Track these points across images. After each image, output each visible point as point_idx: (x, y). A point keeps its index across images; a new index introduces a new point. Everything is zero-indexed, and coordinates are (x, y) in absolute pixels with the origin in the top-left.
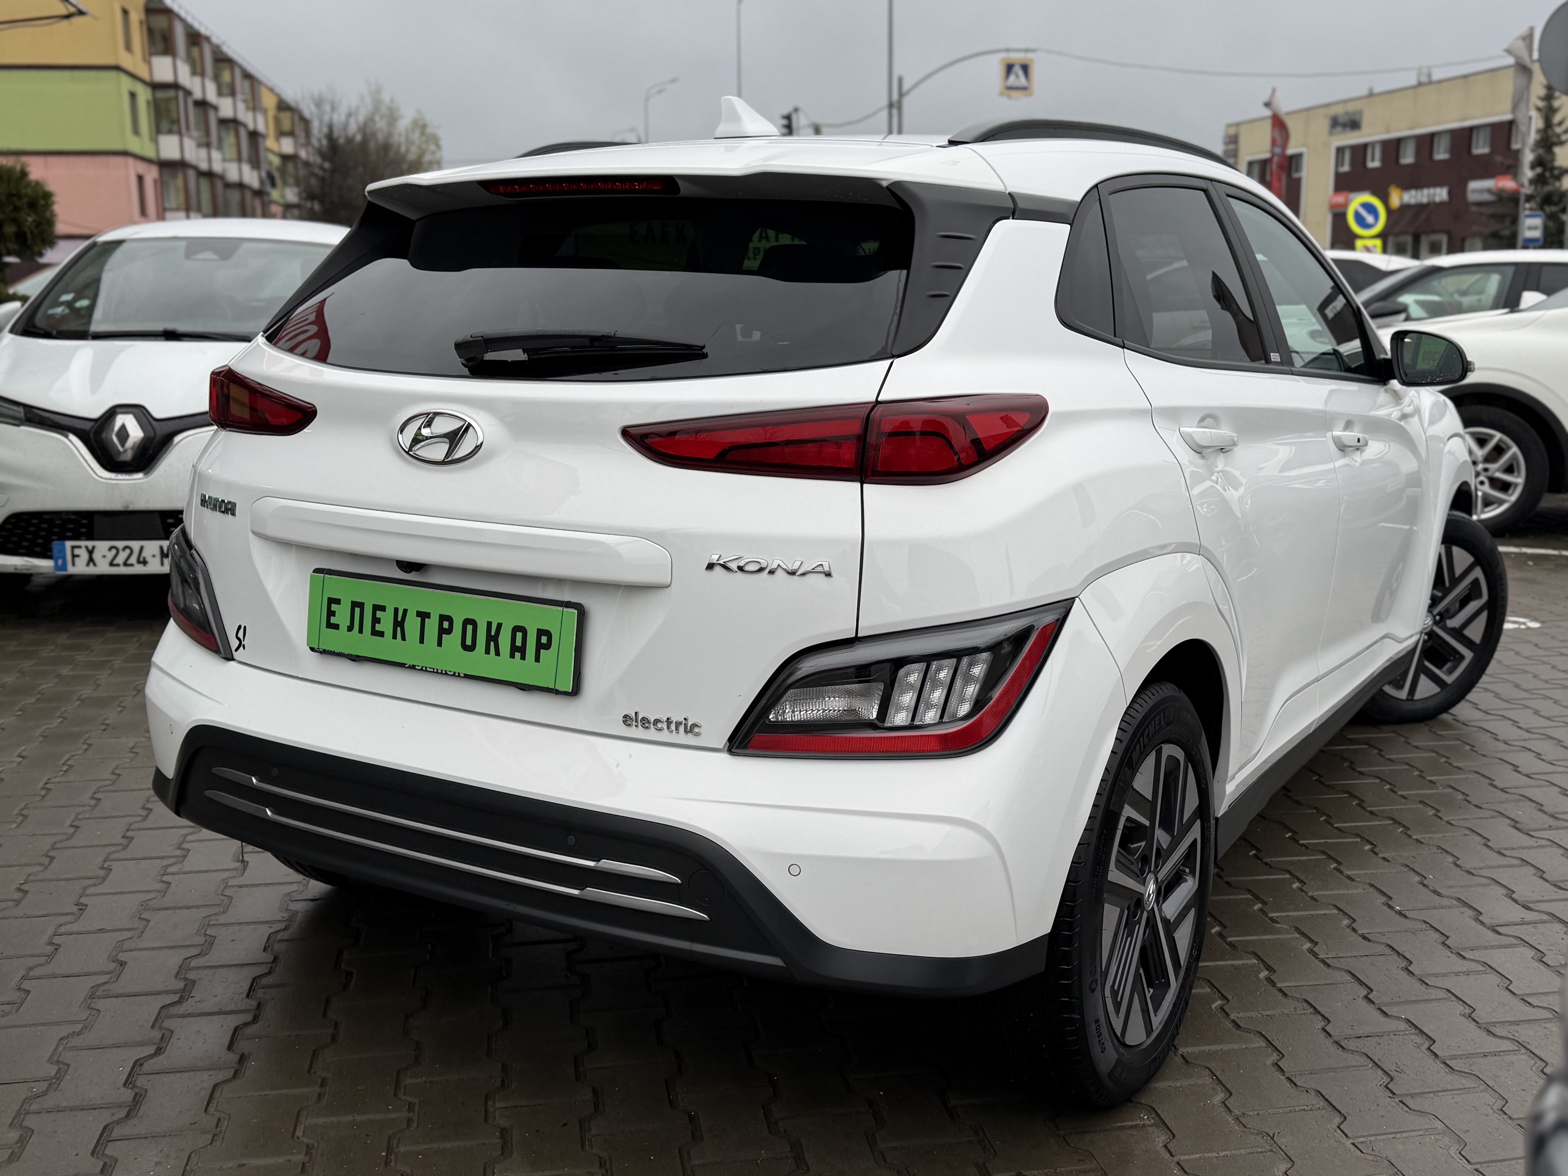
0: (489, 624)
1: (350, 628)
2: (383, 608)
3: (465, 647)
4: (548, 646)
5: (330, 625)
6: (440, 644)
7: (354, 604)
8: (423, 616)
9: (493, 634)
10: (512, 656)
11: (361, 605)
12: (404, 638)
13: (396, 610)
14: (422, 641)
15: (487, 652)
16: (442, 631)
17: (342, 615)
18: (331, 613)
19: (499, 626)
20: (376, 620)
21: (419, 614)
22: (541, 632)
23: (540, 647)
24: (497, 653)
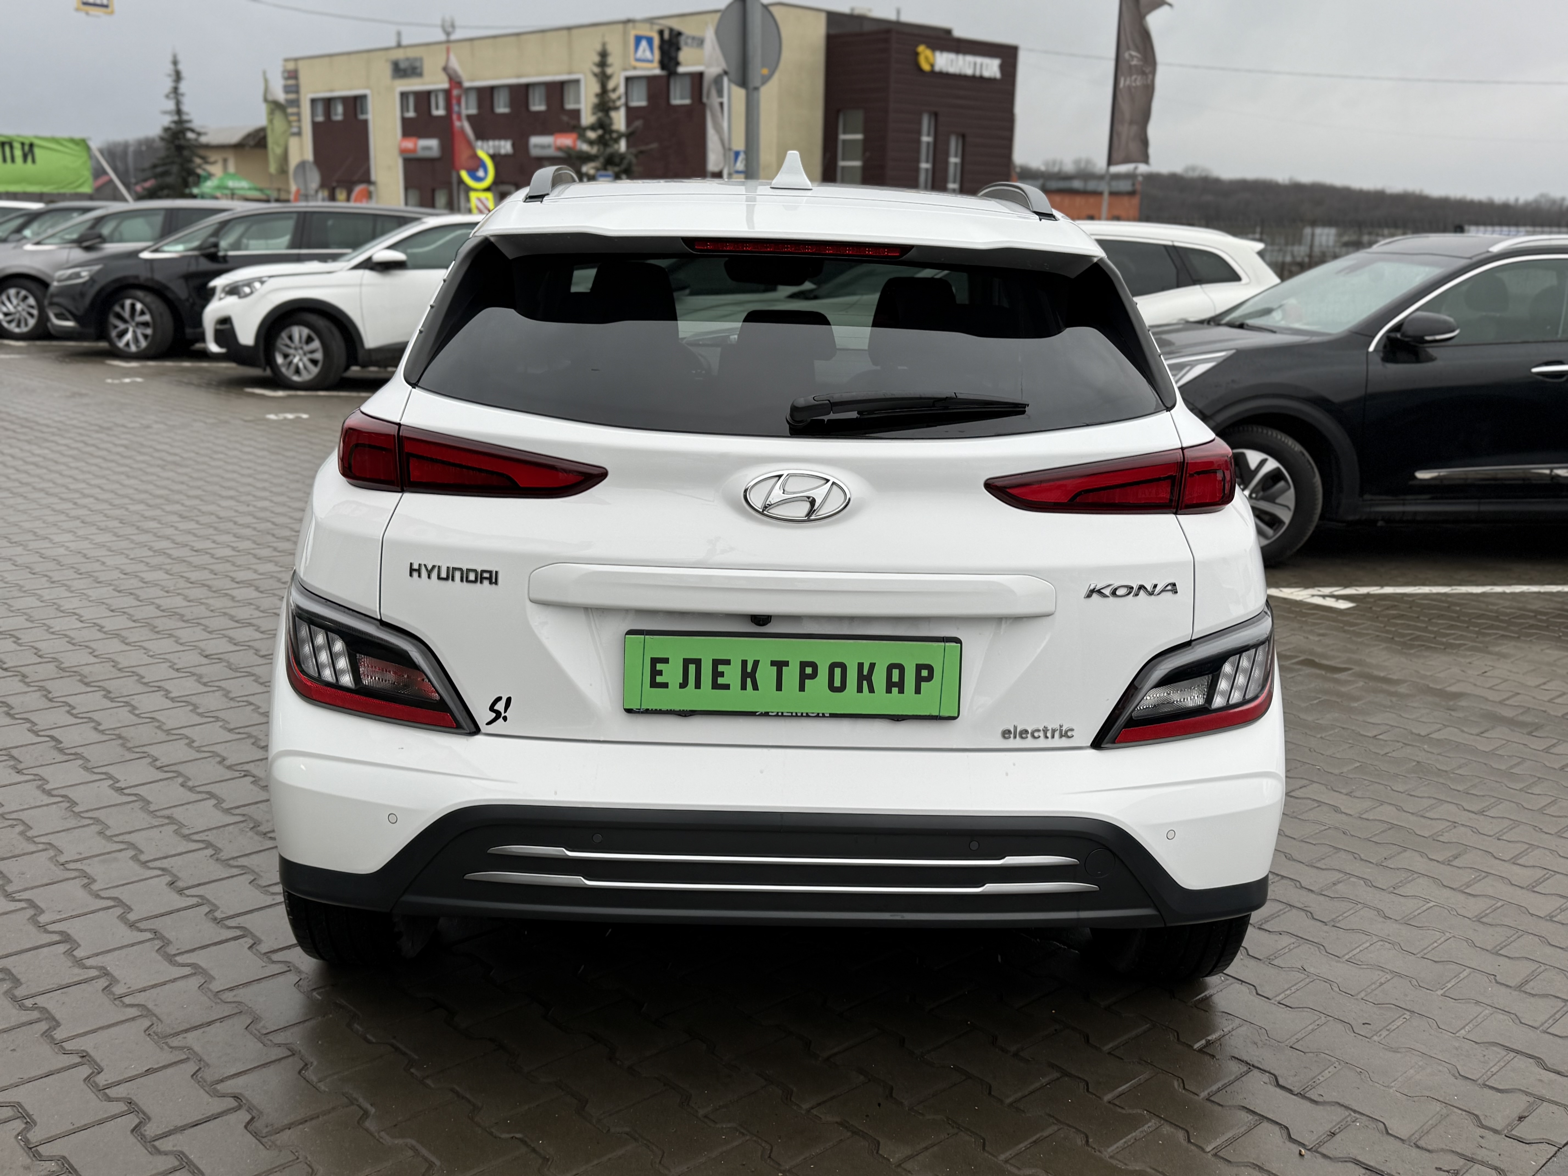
0: (861, 666)
1: (684, 685)
2: (727, 662)
3: (832, 688)
4: (930, 678)
5: (654, 684)
6: (802, 688)
7: (687, 662)
8: (779, 665)
9: (865, 673)
10: (889, 691)
11: (698, 662)
12: (755, 687)
13: (744, 663)
14: (779, 687)
15: (860, 690)
16: (803, 677)
17: (672, 673)
18: (655, 673)
19: (872, 666)
20: (716, 674)
21: (773, 663)
22: (919, 668)
23: (919, 680)
24: (871, 690)
